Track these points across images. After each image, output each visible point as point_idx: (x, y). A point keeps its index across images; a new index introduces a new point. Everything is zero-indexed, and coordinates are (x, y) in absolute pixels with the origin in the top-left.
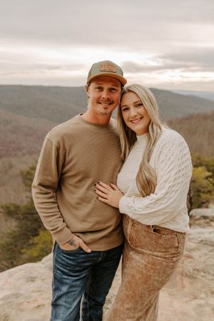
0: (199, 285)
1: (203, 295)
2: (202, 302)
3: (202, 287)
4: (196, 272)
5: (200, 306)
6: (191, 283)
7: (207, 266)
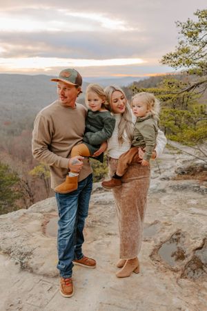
0: (97, 231)
1: (100, 237)
2: (100, 241)
3: (99, 232)
4: (94, 223)
5: (99, 244)
6: (92, 231)
7: (102, 217)
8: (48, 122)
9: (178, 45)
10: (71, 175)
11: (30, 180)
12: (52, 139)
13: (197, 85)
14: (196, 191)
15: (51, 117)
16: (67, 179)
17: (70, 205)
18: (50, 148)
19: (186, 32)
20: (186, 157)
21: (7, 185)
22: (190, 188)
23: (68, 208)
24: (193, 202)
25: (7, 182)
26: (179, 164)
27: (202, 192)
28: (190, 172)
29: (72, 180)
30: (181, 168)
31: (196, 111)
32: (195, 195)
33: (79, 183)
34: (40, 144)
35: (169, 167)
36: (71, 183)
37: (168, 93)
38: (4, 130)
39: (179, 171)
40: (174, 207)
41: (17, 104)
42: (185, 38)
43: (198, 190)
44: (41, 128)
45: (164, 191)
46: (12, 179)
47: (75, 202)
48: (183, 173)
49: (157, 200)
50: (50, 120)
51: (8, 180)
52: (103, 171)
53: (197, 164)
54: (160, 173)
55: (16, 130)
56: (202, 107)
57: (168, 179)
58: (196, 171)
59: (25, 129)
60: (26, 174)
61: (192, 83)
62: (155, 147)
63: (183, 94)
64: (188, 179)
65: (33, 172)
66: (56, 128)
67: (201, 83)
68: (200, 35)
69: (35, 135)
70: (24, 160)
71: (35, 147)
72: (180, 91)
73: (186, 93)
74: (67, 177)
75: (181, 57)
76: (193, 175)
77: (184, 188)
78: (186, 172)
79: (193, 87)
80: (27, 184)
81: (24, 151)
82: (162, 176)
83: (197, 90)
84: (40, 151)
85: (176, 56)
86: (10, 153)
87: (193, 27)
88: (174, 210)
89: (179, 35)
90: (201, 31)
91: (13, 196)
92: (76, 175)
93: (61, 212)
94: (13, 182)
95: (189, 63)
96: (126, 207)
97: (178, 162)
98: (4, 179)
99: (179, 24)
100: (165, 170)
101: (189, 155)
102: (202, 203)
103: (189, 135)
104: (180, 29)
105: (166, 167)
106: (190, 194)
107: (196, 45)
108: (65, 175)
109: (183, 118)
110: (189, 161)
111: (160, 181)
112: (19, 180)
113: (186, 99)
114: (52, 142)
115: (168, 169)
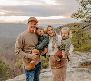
8: (22, 39)
9: (78, 10)
10: (32, 62)
11: (15, 69)
12: (24, 46)
13: (87, 26)
14: (87, 72)
15: (23, 37)
16: (30, 64)
17: (31, 75)
18: (23, 50)
19: (81, 4)
20: (83, 58)
21: (4, 71)
22: (85, 71)
23: (30, 77)
24: (86, 76)
25: (4, 70)
26: (80, 61)
27: (90, 72)
28: (85, 64)
29: (32, 64)
30: (81, 63)
31: (86, 37)
32: (87, 74)
33: (35, 66)
34: (19, 48)
35: (76, 63)
36: (32, 65)
37: (74, 29)
38: (4, 47)
39: (80, 64)
40: (77, 79)
41: (9, 36)
42: (81, 7)
43: (88, 72)
44: (19, 42)
45: (73, 72)
46: (6, 68)
47: (33, 74)
48: (82, 65)
49: (70, 76)
50: (23, 38)
51: (5, 69)
52: (47, 64)
53: (88, 61)
54: (72, 65)
55: (9, 47)
56: (89, 35)
57: (75, 67)
58: (88, 64)
59: (13, 46)
60: (13, 66)
61: (85, 26)
62: (69, 50)
63: (81, 30)
64: (84, 67)
65: (16, 65)
66: (26, 42)
67: (88, 25)
68: (87, 6)
69: (17, 45)
70: (12, 60)
71: (16, 50)
72: (79, 29)
73: (82, 29)
74: (30, 63)
75: (80, 15)
76: (87, 66)
77: (82, 71)
78: (83, 65)
79: (85, 27)
80: (13, 71)
81: (12, 56)
82: (73, 66)
83: (86, 28)
84: (19, 51)
85: (77, 14)
86: (6, 57)
87: (84, 2)
88: (77, 80)
89: (78, 6)
90: (87, 4)
91: (6, 76)
92: (34, 62)
93: (27, 78)
94: (7, 69)
95: (83, 17)
96: (56, 77)
97: (80, 60)
98: (3, 68)
99: (78, 1)
100: (74, 64)
101: (84, 57)
102: (90, 77)
103: (84, 48)
104: (79, 3)
105: (75, 63)
106: (85, 73)
107: (86, 10)
108: (29, 62)
109: (81, 40)
110: (84, 59)
111: (71, 68)
112: (9, 69)
113: (82, 32)
114: (23, 48)
115: (75, 64)
